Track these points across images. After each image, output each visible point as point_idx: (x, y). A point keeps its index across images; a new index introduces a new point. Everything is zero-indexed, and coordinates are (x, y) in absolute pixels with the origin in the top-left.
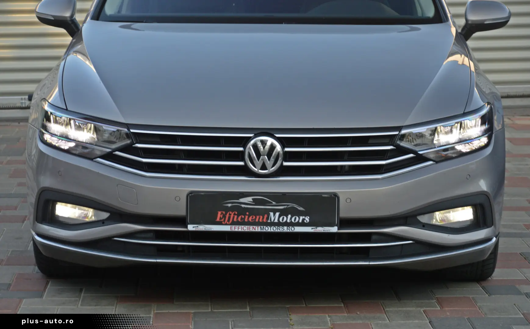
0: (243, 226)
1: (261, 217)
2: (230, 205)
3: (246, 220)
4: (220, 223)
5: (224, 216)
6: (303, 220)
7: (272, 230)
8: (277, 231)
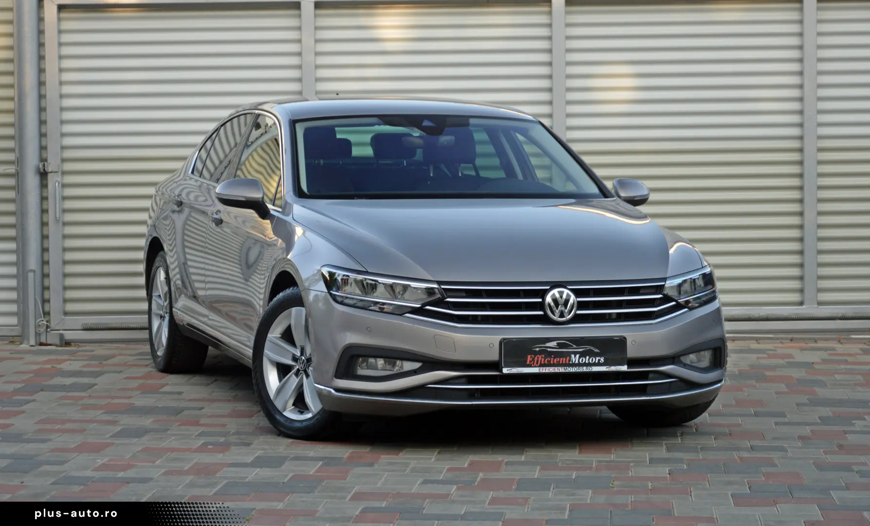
0: (549, 368)
1: (564, 359)
2: (538, 349)
3: (552, 362)
4: (530, 366)
5: (533, 360)
6: (599, 360)
7: (574, 371)
8: (577, 371)
